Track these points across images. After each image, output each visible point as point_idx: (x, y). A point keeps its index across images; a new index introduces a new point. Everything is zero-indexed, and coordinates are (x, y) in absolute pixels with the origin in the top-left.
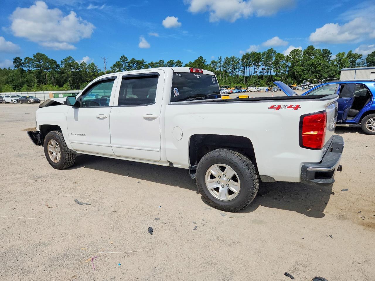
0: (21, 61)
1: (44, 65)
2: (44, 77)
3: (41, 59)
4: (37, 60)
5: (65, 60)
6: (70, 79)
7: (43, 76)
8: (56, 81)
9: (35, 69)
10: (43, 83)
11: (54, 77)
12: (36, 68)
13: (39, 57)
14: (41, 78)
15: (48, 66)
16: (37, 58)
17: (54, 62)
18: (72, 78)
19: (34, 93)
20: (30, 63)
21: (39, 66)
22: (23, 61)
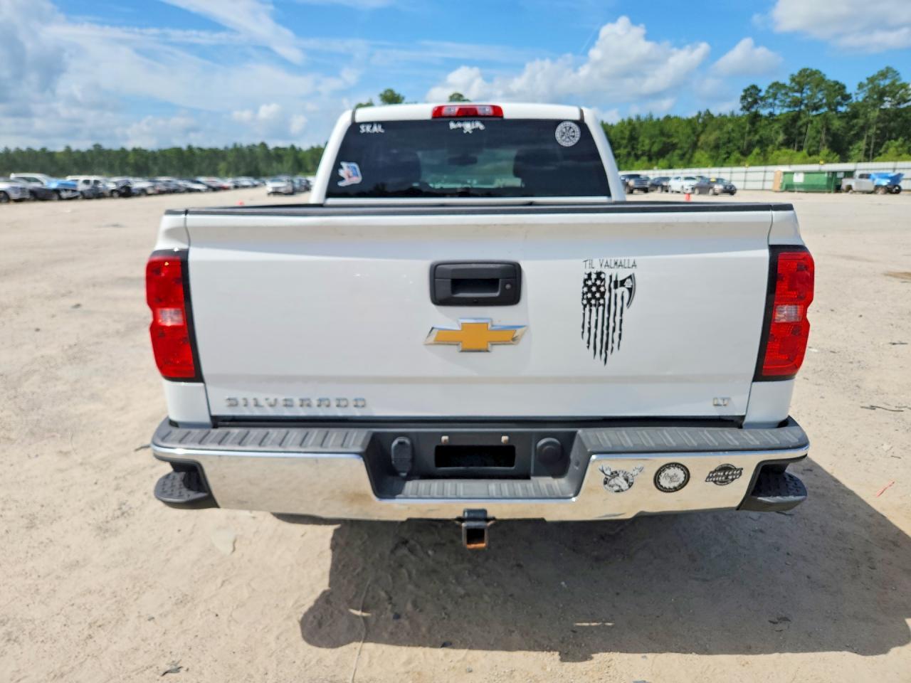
0: (757, 94)
1: (811, 97)
2: (803, 130)
3: (807, 84)
4: (796, 88)
5: (871, 80)
6: (872, 131)
7: (801, 127)
8: (830, 139)
9: (785, 110)
10: (794, 146)
11: (828, 129)
12: (789, 106)
13: (802, 80)
14: (795, 131)
15: (821, 100)
16: (798, 83)
17: (839, 88)
18: (878, 129)
19: (742, 172)
20: (779, 96)
21: (797, 103)
22: (762, 94)
